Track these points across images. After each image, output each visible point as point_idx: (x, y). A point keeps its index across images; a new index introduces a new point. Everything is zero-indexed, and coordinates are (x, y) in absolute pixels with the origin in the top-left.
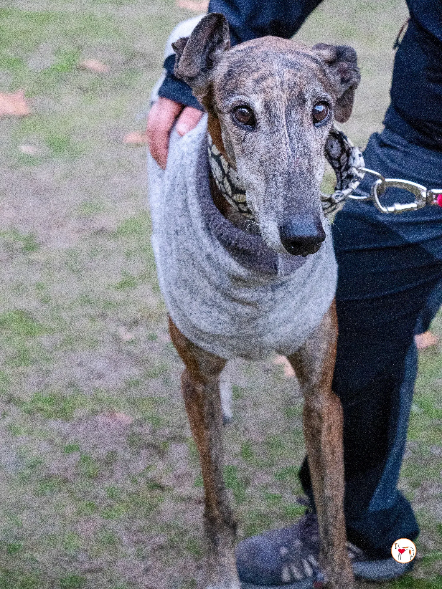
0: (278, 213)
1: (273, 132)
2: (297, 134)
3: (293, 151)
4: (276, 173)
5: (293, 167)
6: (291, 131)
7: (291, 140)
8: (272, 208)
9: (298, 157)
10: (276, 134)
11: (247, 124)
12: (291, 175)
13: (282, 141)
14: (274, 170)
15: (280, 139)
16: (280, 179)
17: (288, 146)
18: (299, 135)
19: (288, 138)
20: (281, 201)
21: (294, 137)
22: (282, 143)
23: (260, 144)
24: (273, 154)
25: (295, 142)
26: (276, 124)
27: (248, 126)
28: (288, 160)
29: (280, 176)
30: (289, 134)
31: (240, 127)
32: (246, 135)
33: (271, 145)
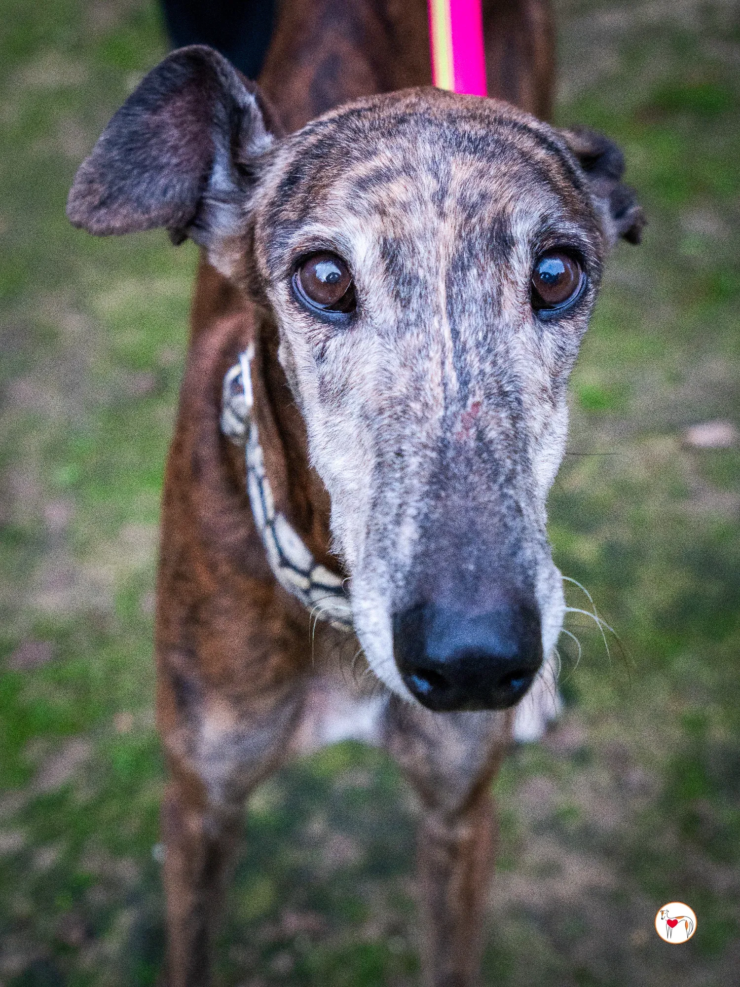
0: (397, 568)
1: (403, 326)
2: (481, 335)
3: (464, 383)
4: (405, 447)
5: (458, 427)
6: (464, 327)
7: (461, 352)
8: (383, 553)
9: (477, 399)
10: (412, 334)
11: (333, 308)
12: (451, 454)
13: (432, 354)
14: (400, 439)
15: (426, 346)
16: (414, 462)
17: (448, 366)
18: (485, 338)
19: (449, 344)
20: (409, 532)
21: (471, 343)
22: (431, 359)
23: (366, 363)
24: (401, 388)
25: (472, 358)
26: (415, 304)
27: (337, 315)
28: (446, 408)
29: (416, 453)
30: (455, 333)
31: (316, 316)
32: (328, 338)
33: (397, 363)
